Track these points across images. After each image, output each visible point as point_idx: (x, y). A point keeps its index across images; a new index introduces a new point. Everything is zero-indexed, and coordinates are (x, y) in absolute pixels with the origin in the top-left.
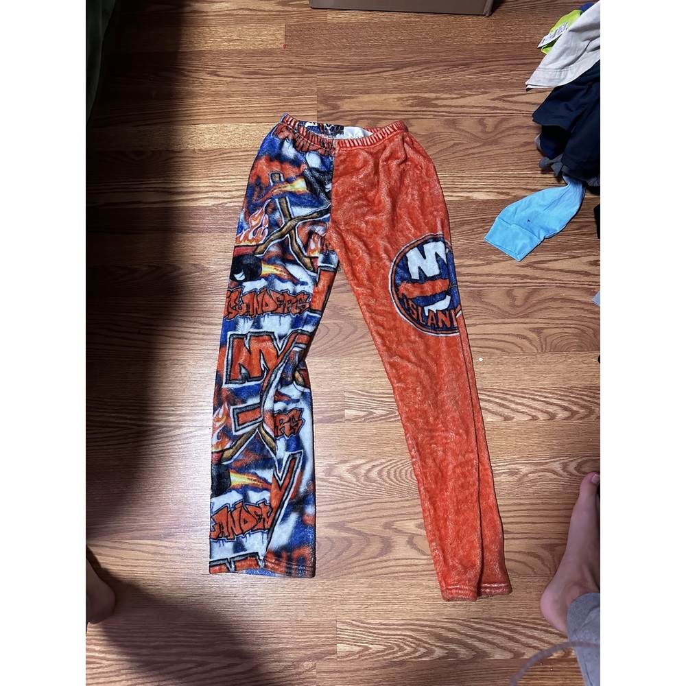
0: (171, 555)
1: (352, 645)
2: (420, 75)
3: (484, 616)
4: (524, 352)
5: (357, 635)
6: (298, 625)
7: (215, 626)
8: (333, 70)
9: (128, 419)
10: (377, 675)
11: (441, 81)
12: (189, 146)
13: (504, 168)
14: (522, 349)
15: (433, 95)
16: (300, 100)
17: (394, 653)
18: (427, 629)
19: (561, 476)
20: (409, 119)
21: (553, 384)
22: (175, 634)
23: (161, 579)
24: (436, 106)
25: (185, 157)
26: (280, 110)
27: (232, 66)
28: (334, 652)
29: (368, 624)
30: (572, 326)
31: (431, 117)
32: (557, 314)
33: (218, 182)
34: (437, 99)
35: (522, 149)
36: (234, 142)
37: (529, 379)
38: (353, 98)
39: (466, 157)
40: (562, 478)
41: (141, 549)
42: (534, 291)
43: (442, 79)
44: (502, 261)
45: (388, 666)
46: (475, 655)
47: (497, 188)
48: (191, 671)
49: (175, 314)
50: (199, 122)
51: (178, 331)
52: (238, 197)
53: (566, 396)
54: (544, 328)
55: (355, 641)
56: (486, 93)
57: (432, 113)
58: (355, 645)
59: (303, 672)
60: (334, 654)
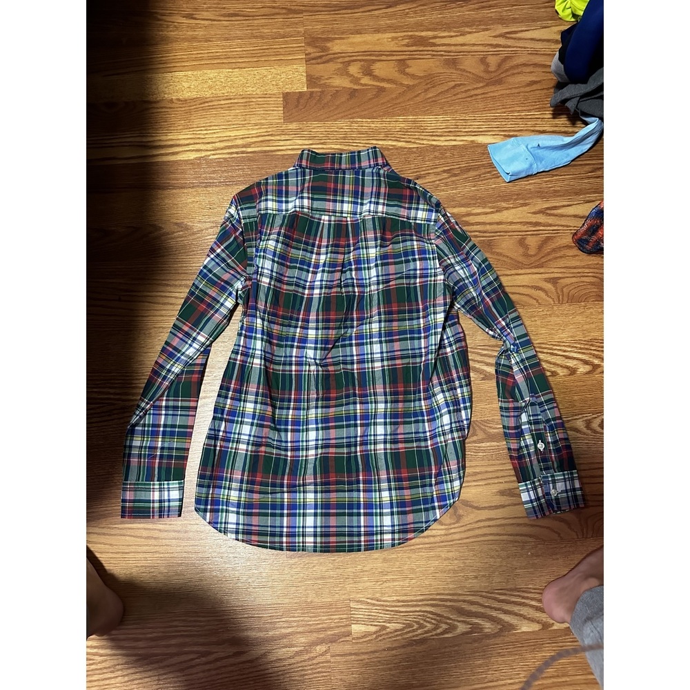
0: (165, 539)
1: (368, 625)
2: (415, 12)
3: (508, 587)
4: (540, 304)
5: (372, 614)
6: (308, 608)
7: (217, 613)
8: (321, 9)
9: (112, 394)
10: (396, 656)
11: (438, 18)
12: (166, 96)
13: (510, 110)
14: (537, 301)
15: (430, 34)
16: (286, 42)
17: (414, 631)
18: (449, 604)
19: (584, 434)
20: (406, 59)
21: (572, 337)
22: (175, 623)
23: (156, 565)
24: (434, 45)
25: (162, 108)
26: (265, 54)
27: (210, 8)
28: (349, 634)
29: (384, 601)
30: (589, 274)
31: (430, 56)
32: (573, 262)
33: (199, 134)
34: (435, 37)
35: (528, 89)
36: (215, 90)
37: (546, 333)
38: (343, 39)
39: (469, 99)
40: (585, 436)
41: (133, 534)
42: (548, 239)
43: (439, 16)
44: (513, 208)
45: (408, 645)
46: (500, 629)
47: (503, 131)
48: (193, 663)
49: (158, 278)
50: (175, 69)
51: (162, 296)
52: (222, 149)
53: (587, 349)
54: (560, 278)
55: (370, 620)
56: (487, 30)
57: (430, 53)
58: (371, 625)
59: (316, 657)
60: (348, 636)
